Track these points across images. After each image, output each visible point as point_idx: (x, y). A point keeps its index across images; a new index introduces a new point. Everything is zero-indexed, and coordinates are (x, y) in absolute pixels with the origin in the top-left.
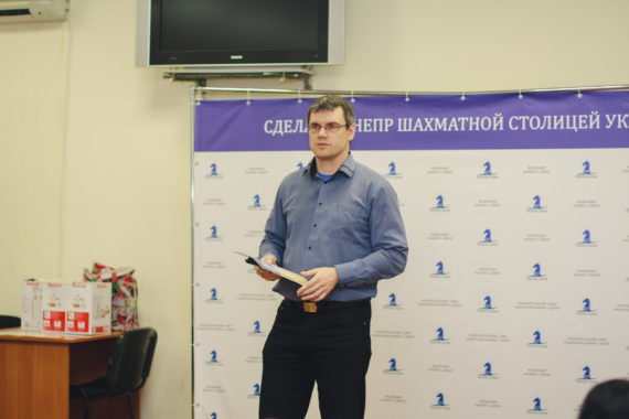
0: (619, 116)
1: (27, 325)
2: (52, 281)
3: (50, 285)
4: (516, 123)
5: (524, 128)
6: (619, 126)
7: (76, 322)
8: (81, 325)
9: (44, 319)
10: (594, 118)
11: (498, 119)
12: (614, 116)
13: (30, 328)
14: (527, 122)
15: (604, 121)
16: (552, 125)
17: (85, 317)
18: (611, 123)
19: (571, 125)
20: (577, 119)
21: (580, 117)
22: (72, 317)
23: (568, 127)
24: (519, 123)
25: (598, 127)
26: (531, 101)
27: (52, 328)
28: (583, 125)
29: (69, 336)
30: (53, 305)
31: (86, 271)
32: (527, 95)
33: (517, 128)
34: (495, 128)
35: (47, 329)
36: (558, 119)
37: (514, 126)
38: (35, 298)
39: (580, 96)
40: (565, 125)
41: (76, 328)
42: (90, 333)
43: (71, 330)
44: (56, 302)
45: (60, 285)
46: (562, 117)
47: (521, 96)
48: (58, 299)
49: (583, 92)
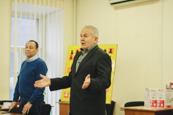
1: (146, 105)
2: (153, 89)
3: (152, 91)
7: (160, 104)
8: (162, 105)
9: (150, 103)
13: (147, 106)
17: (163, 102)
22: (159, 102)
27: (153, 106)
29: (158, 109)
30: (153, 98)
31: (167, 86)
35: (151, 106)
38: (148, 95)
41: (160, 106)
42: (165, 108)
43: (159, 106)
44: (154, 97)
45: (155, 91)
48: (155, 95)
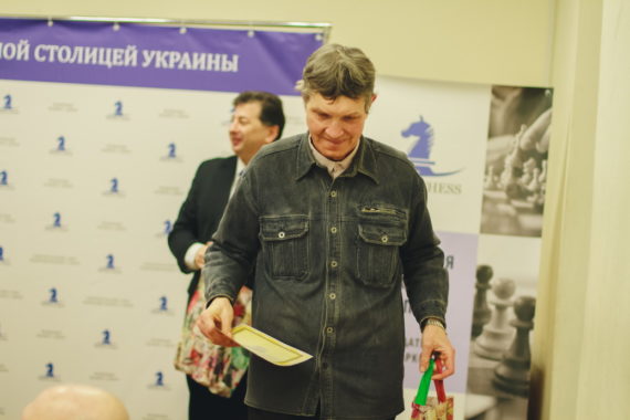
0: (159, 53)
4: (42, 53)
5: (52, 59)
6: (158, 65)
10: (131, 53)
11: (23, 47)
12: (153, 53)
14: (56, 53)
15: (141, 58)
16: (84, 58)
18: (148, 60)
19: (105, 59)
20: (112, 53)
21: (116, 51)
23: (101, 62)
24: (46, 54)
25: (134, 63)
26: (62, 30)
28: (118, 60)
32: (59, 23)
33: (43, 59)
34: (19, 57)
36: (91, 51)
37: (41, 56)
39: (116, 28)
40: (98, 59)
46: (95, 50)
47: (50, 24)
49: (121, 24)
